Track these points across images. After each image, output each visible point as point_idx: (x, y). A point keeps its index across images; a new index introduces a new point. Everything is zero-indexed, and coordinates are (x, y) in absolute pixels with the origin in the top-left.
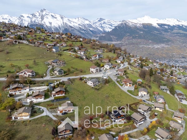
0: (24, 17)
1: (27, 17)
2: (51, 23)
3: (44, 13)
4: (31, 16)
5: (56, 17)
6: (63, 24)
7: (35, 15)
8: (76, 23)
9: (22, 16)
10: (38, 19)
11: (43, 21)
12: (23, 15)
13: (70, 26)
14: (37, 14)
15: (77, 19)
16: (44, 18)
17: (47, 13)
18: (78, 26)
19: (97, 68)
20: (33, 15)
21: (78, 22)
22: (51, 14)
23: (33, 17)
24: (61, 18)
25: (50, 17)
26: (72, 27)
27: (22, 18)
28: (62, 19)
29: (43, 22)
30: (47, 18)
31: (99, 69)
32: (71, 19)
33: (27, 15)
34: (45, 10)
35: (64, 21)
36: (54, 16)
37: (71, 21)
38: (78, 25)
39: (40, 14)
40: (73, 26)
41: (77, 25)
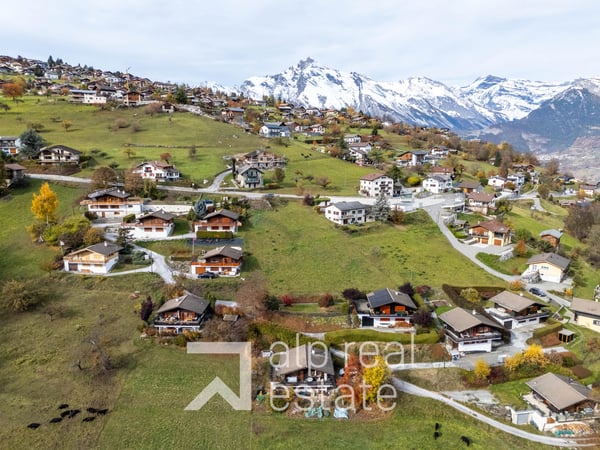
0: (253, 85)
1: (262, 84)
2: (323, 99)
3: (307, 71)
4: (271, 82)
5: (340, 79)
6: (358, 101)
7: (283, 78)
8: (401, 95)
9: (249, 83)
10: (291, 88)
11: (302, 94)
12: (253, 80)
13: (380, 105)
14: (289, 76)
15: (407, 82)
16: (305, 86)
17: (316, 70)
18: (408, 103)
19: (383, 180)
20: (276, 79)
21: (409, 92)
22: (326, 71)
23: (275, 85)
24: (356, 82)
25: (322, 82)
26: (385, 108)
27: (249, 87)
28: (358, 85)
29: (301, 97)
30: (315, 84)
31: (391, 185)
32: (385, 85)
33: (263, 80)
34: (312, 61)
35: (365, 92)
36: (336, 78)
37: (387, 91)
38: (409, 101)
39: (296, 74)
40: (390, 107)
41: (404, 101)
